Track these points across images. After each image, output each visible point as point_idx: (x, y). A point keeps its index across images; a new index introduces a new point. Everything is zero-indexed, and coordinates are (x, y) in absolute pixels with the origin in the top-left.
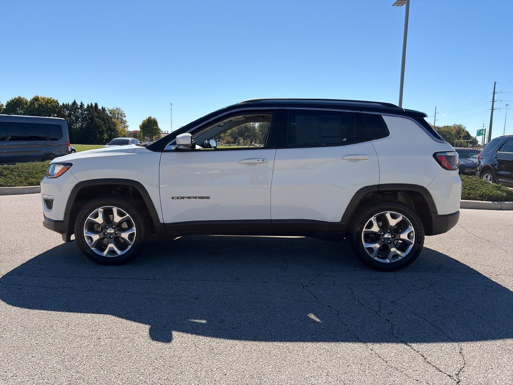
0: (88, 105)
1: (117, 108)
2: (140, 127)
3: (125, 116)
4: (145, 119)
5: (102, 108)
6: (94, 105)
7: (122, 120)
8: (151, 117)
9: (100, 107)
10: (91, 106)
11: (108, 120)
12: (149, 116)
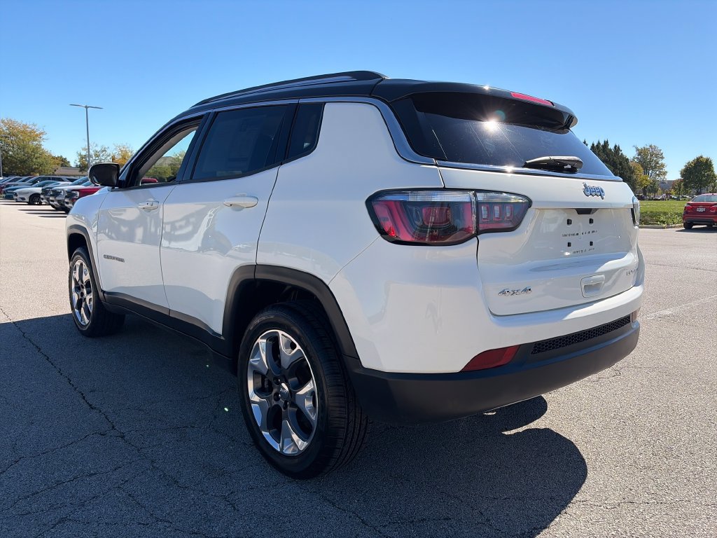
0: (593, 144)
1: (651, 146)
2: (681, 173)
3: (662, 158)
4: (691, 160)
5: (615, 146)
6: (602, 143)
7: (657, 163)
8: (702, 157)
9: (611, 146)
10: (597, 145)
11: (621, 164)
12: (699, 155)
